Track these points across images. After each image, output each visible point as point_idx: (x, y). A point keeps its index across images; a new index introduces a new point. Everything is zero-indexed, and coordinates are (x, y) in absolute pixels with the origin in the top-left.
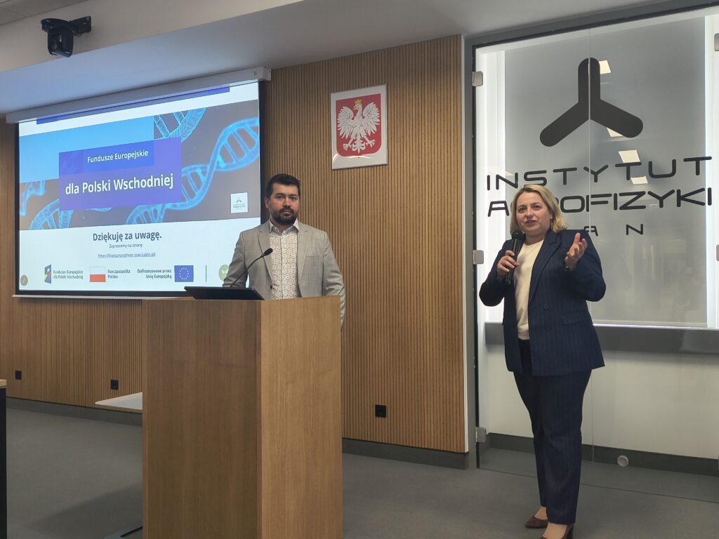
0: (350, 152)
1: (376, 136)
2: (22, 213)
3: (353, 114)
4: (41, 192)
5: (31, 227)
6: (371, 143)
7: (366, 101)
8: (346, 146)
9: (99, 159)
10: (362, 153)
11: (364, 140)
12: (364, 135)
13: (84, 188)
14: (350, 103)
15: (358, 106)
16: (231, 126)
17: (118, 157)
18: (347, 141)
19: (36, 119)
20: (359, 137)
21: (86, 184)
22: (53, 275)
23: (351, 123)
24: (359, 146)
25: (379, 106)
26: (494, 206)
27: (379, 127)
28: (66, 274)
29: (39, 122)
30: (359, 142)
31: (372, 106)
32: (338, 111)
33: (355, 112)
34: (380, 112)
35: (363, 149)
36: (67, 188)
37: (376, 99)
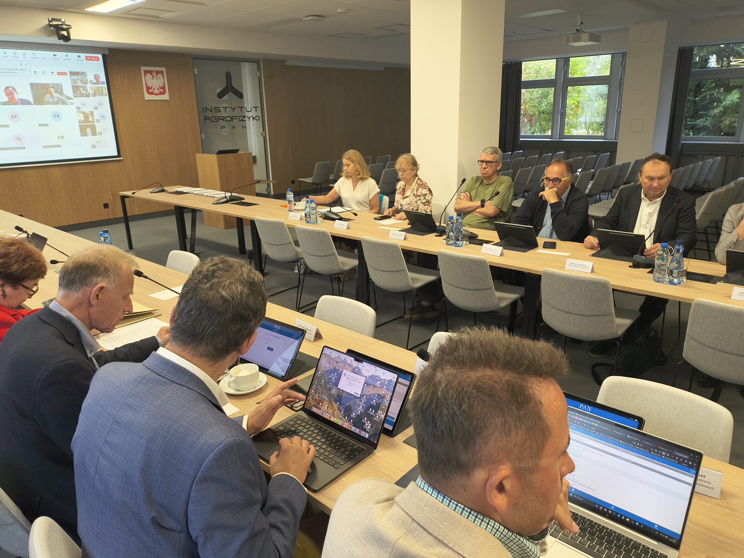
0: (152, 93)
1: (163, 88)
3: (152, 77)
6: (162, 91)
7: (158, 73)
8: (151, 91)
10: (158, 94)
11: (158, 89)
12: (158, 87)
14: (151, 72)
15: (154, 74)
18: (151, 88)
20: (156, 88)
23: (152, 81)
24: (156, 91)
25: (163, 75)
26: (206, 118)
27: (164, 84)
30: (156, 89)
31: (160, 75)
32: (145, 75)
33: (153, 77)
34: (164, 78)
35: (159, 92)
37: (162, 73)
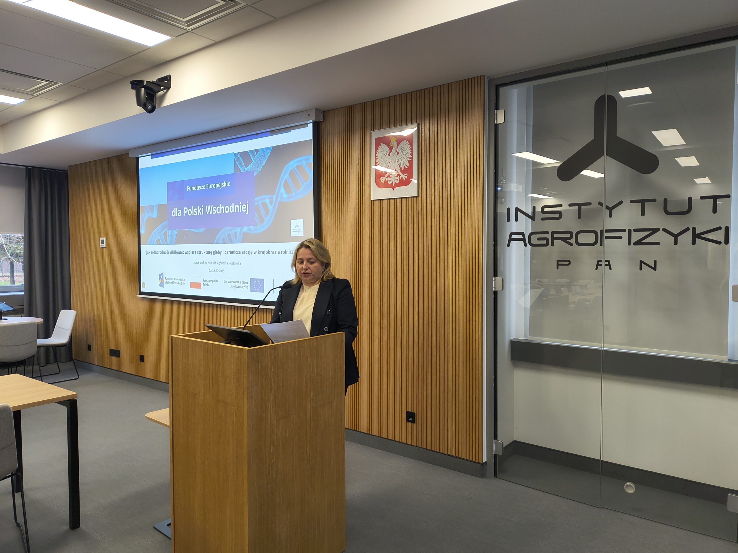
2: (142, 232)
4: (155, 215)
5: (148, 243)
9: (195, 188)
13: (185, 212)
16: (291, 162)
17: (209, 187)
19: (150, 154)
21: (187, 208)
22: (165, 281)
28: (174, 281)
29: (154, 156)
36: (173, 211)
